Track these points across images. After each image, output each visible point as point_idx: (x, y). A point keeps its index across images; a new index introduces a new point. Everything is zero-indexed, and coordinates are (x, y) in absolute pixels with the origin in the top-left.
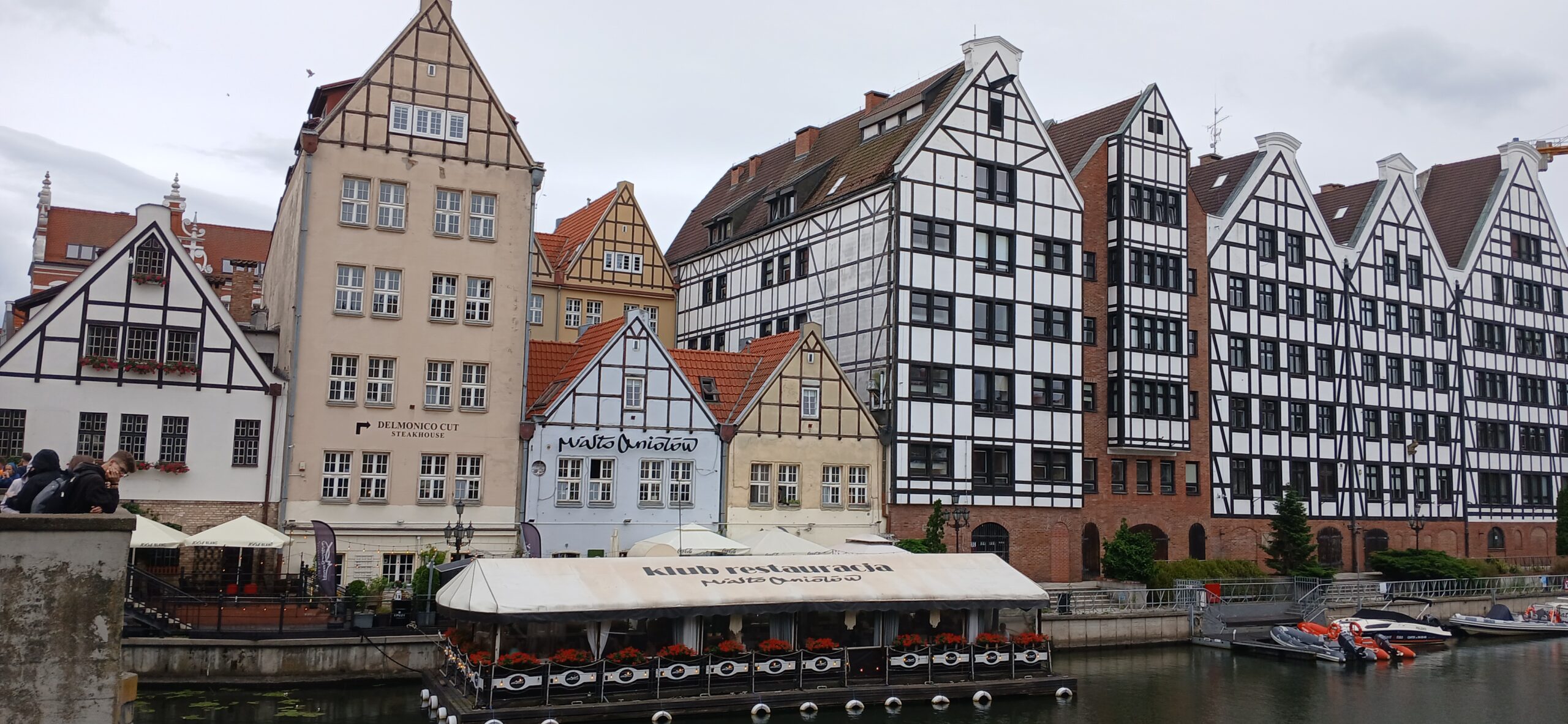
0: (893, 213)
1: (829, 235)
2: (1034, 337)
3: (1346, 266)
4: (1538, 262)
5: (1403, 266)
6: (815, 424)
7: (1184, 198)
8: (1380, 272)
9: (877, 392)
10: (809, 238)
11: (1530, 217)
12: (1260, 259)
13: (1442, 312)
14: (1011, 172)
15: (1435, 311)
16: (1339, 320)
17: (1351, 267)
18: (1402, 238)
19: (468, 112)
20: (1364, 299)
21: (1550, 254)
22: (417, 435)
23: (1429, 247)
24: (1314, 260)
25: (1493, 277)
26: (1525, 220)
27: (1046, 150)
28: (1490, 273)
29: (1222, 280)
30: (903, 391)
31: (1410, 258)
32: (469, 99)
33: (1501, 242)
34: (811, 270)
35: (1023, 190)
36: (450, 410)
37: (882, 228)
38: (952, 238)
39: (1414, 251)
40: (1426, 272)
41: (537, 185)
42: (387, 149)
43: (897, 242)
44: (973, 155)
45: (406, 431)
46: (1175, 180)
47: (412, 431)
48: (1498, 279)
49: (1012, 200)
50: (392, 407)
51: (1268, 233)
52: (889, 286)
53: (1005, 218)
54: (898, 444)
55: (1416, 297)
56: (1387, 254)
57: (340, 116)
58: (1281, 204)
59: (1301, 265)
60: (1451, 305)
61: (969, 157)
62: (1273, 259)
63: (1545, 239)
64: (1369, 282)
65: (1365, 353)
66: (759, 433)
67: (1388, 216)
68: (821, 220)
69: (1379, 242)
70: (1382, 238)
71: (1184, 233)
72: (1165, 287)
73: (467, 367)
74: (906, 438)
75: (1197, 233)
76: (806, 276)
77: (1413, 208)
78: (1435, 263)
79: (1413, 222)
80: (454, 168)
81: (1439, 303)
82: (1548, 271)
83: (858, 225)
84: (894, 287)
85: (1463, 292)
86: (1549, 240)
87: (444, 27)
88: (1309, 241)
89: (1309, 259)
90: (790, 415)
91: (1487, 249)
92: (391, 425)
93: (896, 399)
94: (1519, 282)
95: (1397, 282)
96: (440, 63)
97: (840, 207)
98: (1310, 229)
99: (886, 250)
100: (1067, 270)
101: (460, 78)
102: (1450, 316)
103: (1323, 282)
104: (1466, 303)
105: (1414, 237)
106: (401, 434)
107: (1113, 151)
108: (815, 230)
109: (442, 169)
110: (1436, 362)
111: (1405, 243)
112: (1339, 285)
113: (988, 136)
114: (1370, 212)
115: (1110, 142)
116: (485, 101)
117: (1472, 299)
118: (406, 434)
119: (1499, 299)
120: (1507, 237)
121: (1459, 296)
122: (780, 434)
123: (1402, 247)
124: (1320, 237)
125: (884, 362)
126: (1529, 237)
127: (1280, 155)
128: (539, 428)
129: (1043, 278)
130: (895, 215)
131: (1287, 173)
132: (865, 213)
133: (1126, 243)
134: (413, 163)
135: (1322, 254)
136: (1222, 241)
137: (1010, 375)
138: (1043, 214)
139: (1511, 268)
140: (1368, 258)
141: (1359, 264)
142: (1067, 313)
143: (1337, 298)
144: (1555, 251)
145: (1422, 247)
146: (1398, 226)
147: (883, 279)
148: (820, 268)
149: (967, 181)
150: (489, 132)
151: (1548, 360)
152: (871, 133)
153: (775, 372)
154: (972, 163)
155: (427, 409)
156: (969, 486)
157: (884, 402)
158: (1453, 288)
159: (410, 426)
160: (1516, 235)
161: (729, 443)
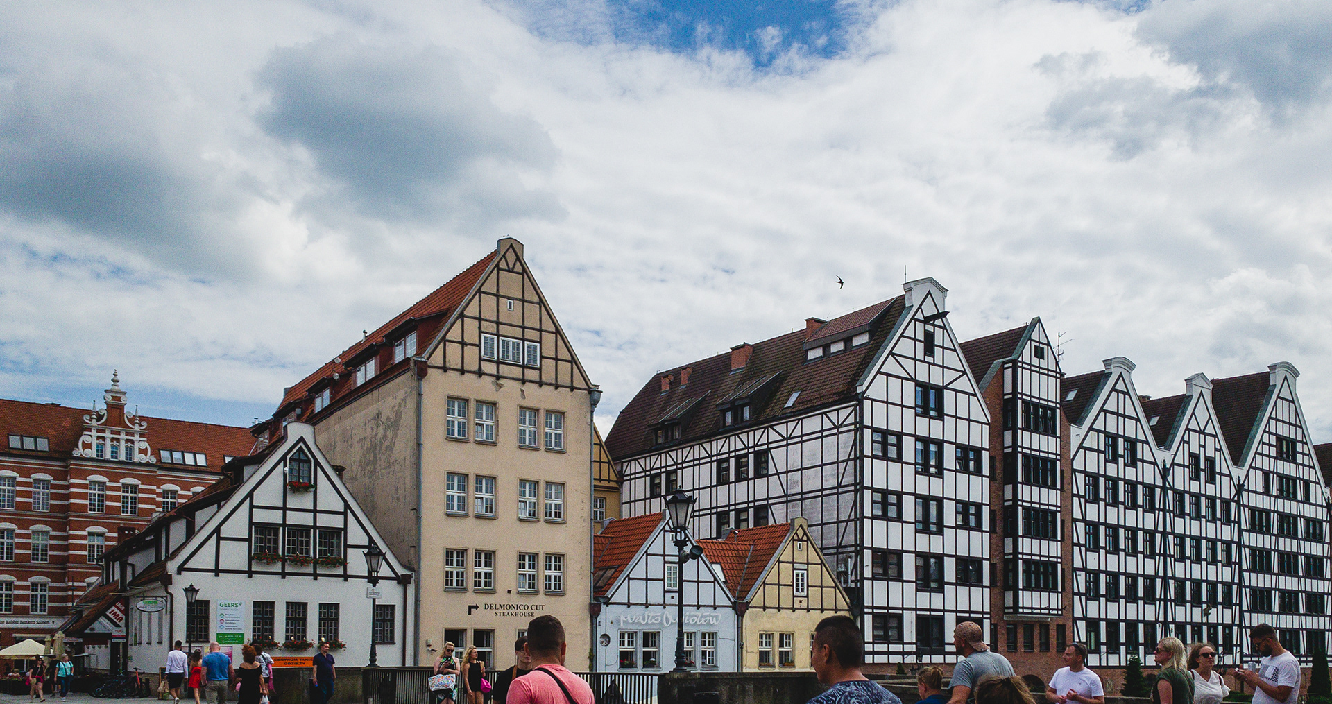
0: (858, 426)
1: (790, 442)
2: (957, 527)
3: (1165, 466)
4: (1294, 461)
5: (1202, 466)
6: (805, 600)
7: (1058, 411)
8: (1187, 470)
9: (846, 573)
10: (768, 443)
11: (1289, 424)
12: (1106, 461)
13: (1227, 503)
14: (940, 391)
15: (1223, 500)
16: (1159, 510)
17: (1168, 466)
18: (1202, 443)
19: (540, 342)
20: (1175, 491)
21: (1302, 453)
22: (514, 614)
23: (1220, 450)
24: (1143, 461)
25: (1263, 473)
26: (1286, 426)
27: (964, 373)
28: (1261, 470)
29: (1080, 478)
30: (868, 573)
31: (1207, 458)
32: (540, 330)
33: (1269, 445)
34: (771, 470)
35: (948, 408)
36: (537, 593)
37: (847, 439)
38: (899, 446)
39: (1210, 453)
40: (1218, 470)
41: (594, 403)
42: (480, 373)
43: (862, 451)
44: (913, 376)
45: (506, 611)
46: (1052, 398)
47: (510, 611)
48: (1266, 474)
49: (941, 416)
50: (493, 591)
51: (1112, 439)
52: (855, 487)
53: (935, 430)
54: (865, 615)
55: (1210, 490)
56: (1191, 455)
57: (442, 345)
58: (1121, 415)
59: (1134, 465)
60: (1234, 497)
61: (911, 378)
62: (1115, 461)
63: (1299, 441)
64: (1179, 479)
65: (1176, 536)
66: (764, 608)
67: (1193, 425)
68: (781, 429)
69: (1186, 445)
70: (1188, 443)
71: (1059, 440)
72: (1045, 485)
73: (548, 558)
74: (871, 610)
75: (1065, 441)
76: (767, 476)
77: (1210, 418)
78: (1224, 463)
79: (1210, 430)
80: (530, 389)
81: (1226, 495)
82: (1301, 467)
83: (822, 434)
84: (859, 488)
85: (1243, 485)
86: (1302, 442)
87: (518, 268)
88: (1139, 445)
89: (1140, 460)
90: (786, 593)
91: (1260, 451)
92: (494, 607)
93: (863, 578)
94: (1281, 477)
95: (1197, 478)
96: (517, 299)
97: (802, 419)
98: (1141, 436)
99: (852, 456)
100: (978, 471)
101: (533, 311)
102: (1233, 505)
103: (1149, 480)
104: (1245, 494)
105: (1210, 440)
106: (502, 614)
107: (1008, 373)
108: (773, 436)
109: (523, 391)
110: (1223, 542)
111: (1204, 447)
112: (1159, 482)
113: (924, 361)
114: (1180, 421)
115: (1005, 366)
116: (552, 333)
117: (1249, 491)
118: (506, 614)
119: (1267, 491)
120: (1273, 440)
121: (1240, 489)
122: (779, 609)
123: (1202, 449)
124: (1147, 442)
125: (852, 549)
126: (1288, 440)
127: (1121, 375)
128: (603, 607)
129: (962, 478)
130: (859, 427)
131: (1126, 391)
132: (828, 425)
133: (1020, 449)
134: (500, 386)
135: (1148, 457)
136: (1081, 447)
137: (940, 558)
138: (963, 425)
139: (1276, 466)
140: (1179, 460)
141: (1173, 464)
142: (979, 507)
143: (1158, 491)
144: (1306, 451)
145: (1216, 450)
146: (1200, 432)
147: (849, 479)
148: (782, 468)
149: (910, 400)
150: (557, 359)
151: (1299, 539)
152: (814, 354)
153: (773, 559)
154: (913, 383)
155: (520, 593)
156: (913, 648)
157: (852, 581)
158: (1236, 483)
159: (508, 608)
160: (1280, 439)
161: (743, 617)
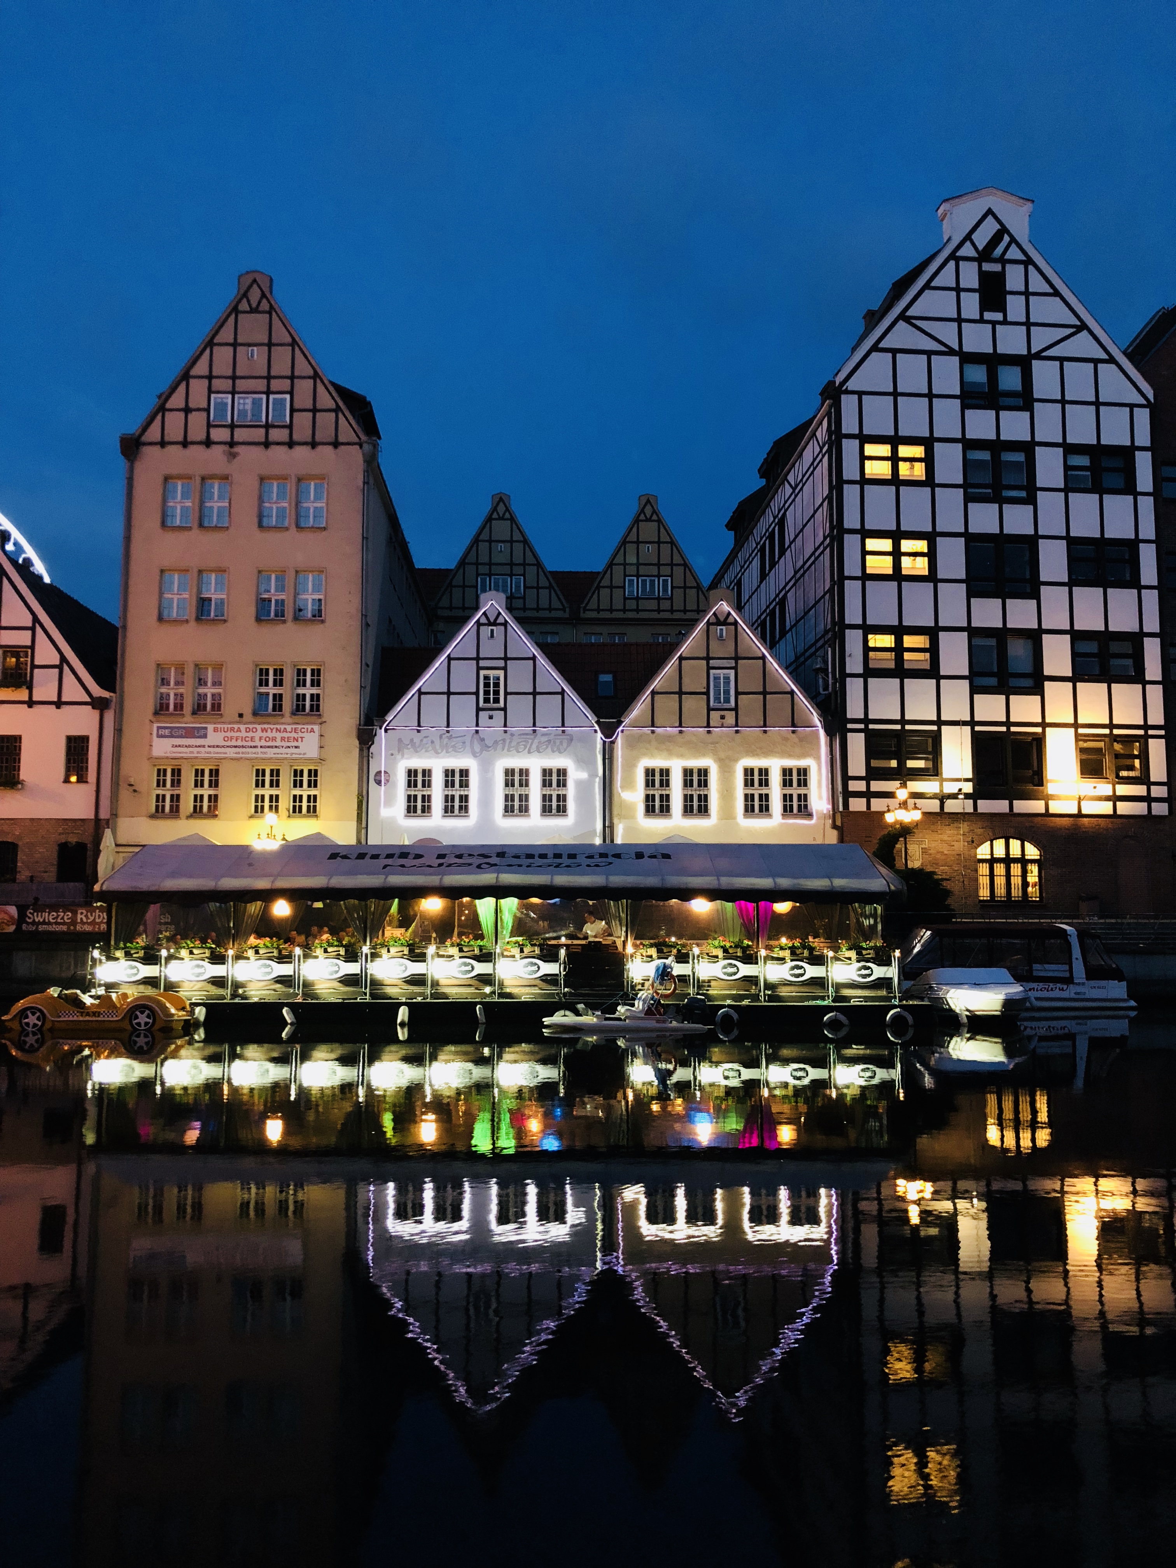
0: (833, 437)
1: (796, 492)
2: (1073, 582)
6: (730, 714)
9: (825, 671)
10: (785, 503)
14: (1023, 364)
19: (291, 393)
27: (1082, 328)
32: (292, 378)
34: (787, 543)
35: (1045, 387)
38: (928, 461)
42: (208, 443)
43: (839, 474)
44: (956, 348)
49: (1025, 402)
52: (833, 532)
53: (1012, 427)
54: (851, 734)
61: (951, 352)
66: (653, 729)
68: (792, 478)
73: (301, 671)
74: (862, 726)
76: (784, 552)
80: (276, 453)
83: (814, 467)
84: (836, 532)
90: (694, 705)
93: (844, 675)
96: (260, 345)
97: (802, 451)
100: (1124, 488)
101: (282, 357)
108: (788, 491)
109: (265, 457)
113: (982, 321)
122: (681, 729)
125: (832, 632)
128: (380, 734)
129: (1085, 500)
130: (835, 439)
134: (234, 455)
137: (1032, 637)
138: (1080, 414)
142: (1129, 546)
148: (792, 536)
149: (948, 384)
154: (956, 359)
156: (968, 788)
157: (833, 684)
161: (612, 742)
